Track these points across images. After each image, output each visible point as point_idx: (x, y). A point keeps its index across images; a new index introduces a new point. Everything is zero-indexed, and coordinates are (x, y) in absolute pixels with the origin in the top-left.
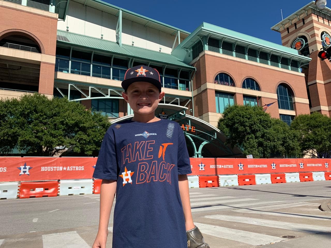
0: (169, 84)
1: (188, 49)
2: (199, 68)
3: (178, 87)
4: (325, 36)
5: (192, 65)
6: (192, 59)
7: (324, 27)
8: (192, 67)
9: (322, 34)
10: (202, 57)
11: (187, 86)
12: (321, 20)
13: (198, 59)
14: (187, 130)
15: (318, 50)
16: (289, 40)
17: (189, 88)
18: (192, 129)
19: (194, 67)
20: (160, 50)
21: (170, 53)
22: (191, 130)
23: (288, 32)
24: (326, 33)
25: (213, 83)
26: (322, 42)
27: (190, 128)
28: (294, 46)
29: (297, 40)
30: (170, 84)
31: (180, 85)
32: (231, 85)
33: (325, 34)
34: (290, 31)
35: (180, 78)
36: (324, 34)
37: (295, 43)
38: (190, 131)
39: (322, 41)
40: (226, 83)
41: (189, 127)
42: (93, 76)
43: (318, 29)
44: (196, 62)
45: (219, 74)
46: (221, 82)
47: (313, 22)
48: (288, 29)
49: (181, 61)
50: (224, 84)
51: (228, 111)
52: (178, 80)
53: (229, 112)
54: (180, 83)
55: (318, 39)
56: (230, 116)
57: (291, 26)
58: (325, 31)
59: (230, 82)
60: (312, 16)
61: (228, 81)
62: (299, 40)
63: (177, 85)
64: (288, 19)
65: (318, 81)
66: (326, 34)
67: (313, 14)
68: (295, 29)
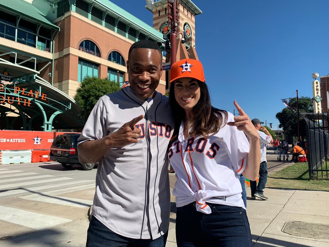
0: (23, 39)
1: (52, 3)
2: (63, 28)
3: (35, 45)
4: (186, 27)
5: (55, 24)
6: (56, 17)
7: (187, 19)
8: (56, 26)
9: (185, 24)
10: (67, 17)
11: (48, 46)
12: (186, 12)
13: (63, 19)
14: (36, 96)
15: (179, 39)
16: (159, 23)
17: (50, 48)
18: (43, 97)
19: (57, 26)
21: (31, 3)
22: (41, 97)
23: (159, 15)
24: (188, 25)
25: (77, 49)
26: (184, 32)
27: (40, 95)
28: (162, 29)
29: (165, 25)
30: (25, 39)
31: (38, 43)
32: (97, 55)
33: (187, 25)
34: (161, 14)
35: (39, 34)
36: (186, 25)
37: (163, 27)
38: (39, 99)
39: (184, 31)
40: (91, 52)
41: (39, 93)
43: (183, 19)
44: (60, 21)
45: (85, 41)
46: (86, 50)
47: (180, 11)
48: (159, 12)
49: (43, 16)
50: (89, 52)
51: (87, 82)
52: (37, 37)
53: (87, 84)
54: (39, 40)
55: (181, 28)
56: (87, 87)
57: (162, 10)
58: (187, 22)
59: (96, 52)
60: (179, 6)
61: (93, 50)
62: (166, 25)
63: (35, 43)
66: (188, 26)
67: (180, 4)
68: (165, 13)
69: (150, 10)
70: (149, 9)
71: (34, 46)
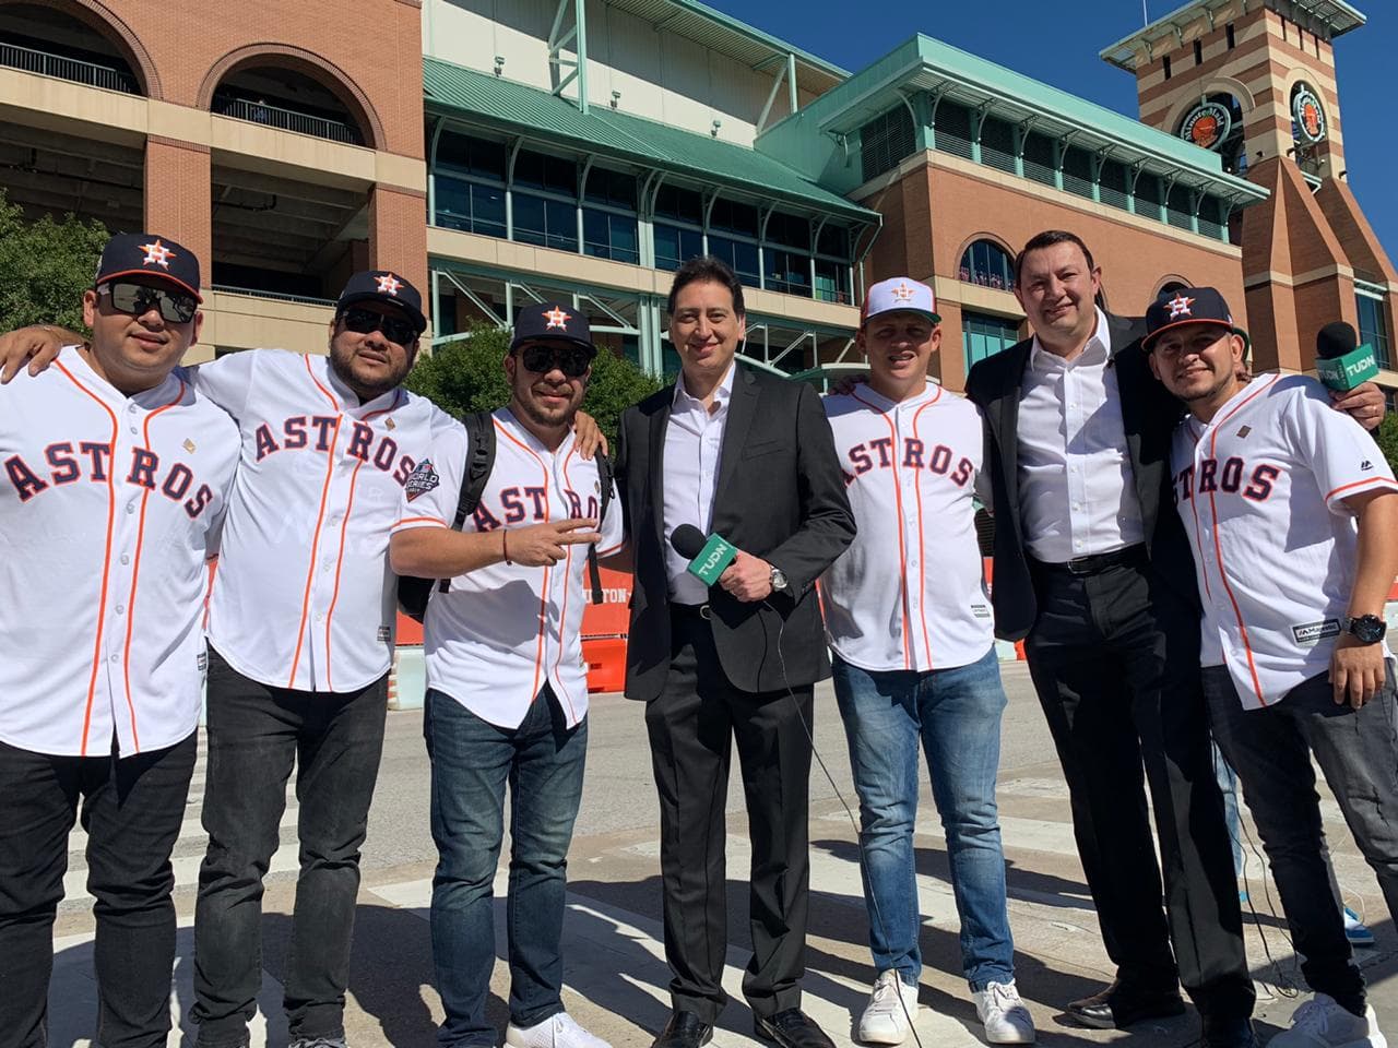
0: (778, 277)
1: (842, 134)
2: (896, 212)
3: (811, 289)
4: (1302, 100)
5: (860, 203)
6: (861, 178)
7: (1302, 65)
8: (861, 209)
9: (1295, 91)
10: (911, 173)
11: (843, 285)
12: (1293, 38)
13: (891, 182)
15: (1278, 157)
16: (1169, 108)
17: (849, 291)
19: (871, 209)
20: (714, 128)
21: (751, 146)
23: (1168, 75)
24: (1309, 88)
25: (954, 278)
26: (1293, 122)
28: (1186, 131)
29: (1201, 111)
30: (784, 277)
31: (816, 281)
33: (1303, 92)
34: (1176, 69)
35: (820, 251)
36: (1300, 92)
37: (1191, 119)
39: (1293, 119)
40: (993, 279)
42: (517, 238)
43: (1284, 71)
44: (881, 192)
45: (974, 244)
46: (978, 275)
47: (1269, 40)
48: (1166, 61)
49: (809, 182)
50: (988, 281)
52: (813, 262)
54: (817, 271)
55: (1282, 110)
57: (1180, 53)
58: (1302, 78)
59: (1009, 277)
60: (1264, 17)
61: (999, 273)
62: (1207, 109)
63: (808, 281)
64: (1173, 23)
65: (1275, 276)
66: (1307, 93)
67: (1269, 9)
68: (1194, 64)
69: (1121, 65)
70: (1114, 62)
71: (807, 293)
